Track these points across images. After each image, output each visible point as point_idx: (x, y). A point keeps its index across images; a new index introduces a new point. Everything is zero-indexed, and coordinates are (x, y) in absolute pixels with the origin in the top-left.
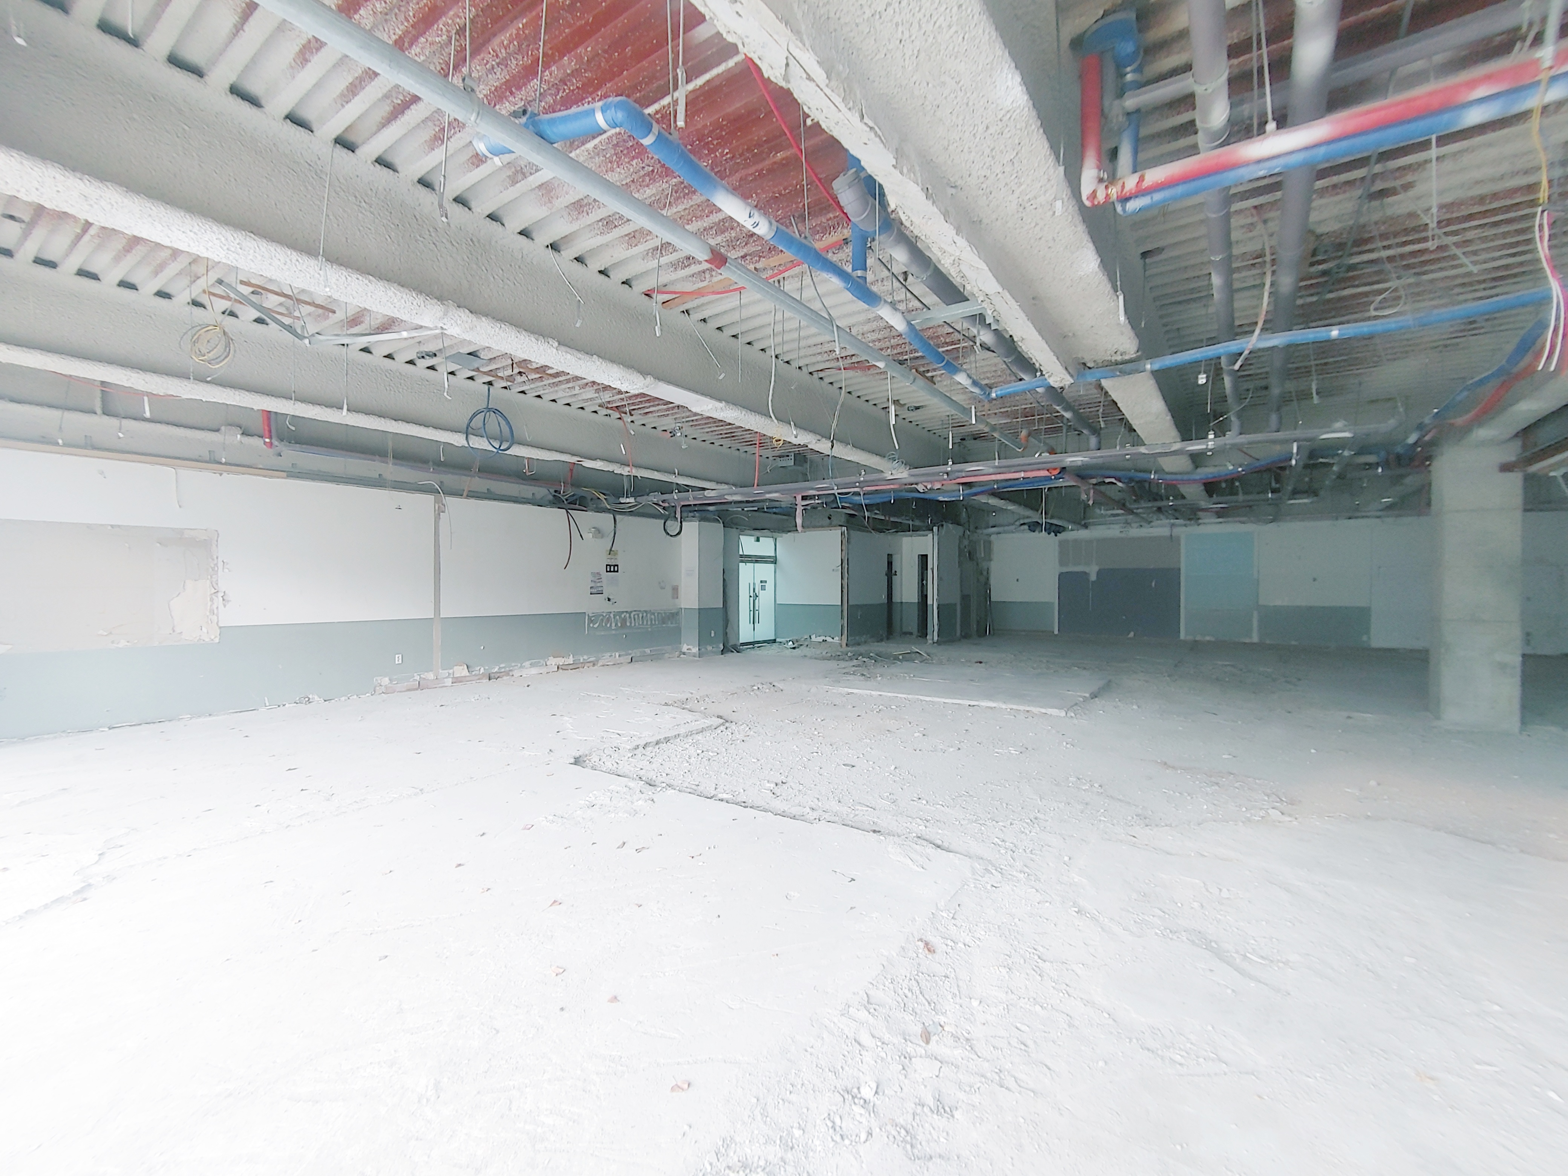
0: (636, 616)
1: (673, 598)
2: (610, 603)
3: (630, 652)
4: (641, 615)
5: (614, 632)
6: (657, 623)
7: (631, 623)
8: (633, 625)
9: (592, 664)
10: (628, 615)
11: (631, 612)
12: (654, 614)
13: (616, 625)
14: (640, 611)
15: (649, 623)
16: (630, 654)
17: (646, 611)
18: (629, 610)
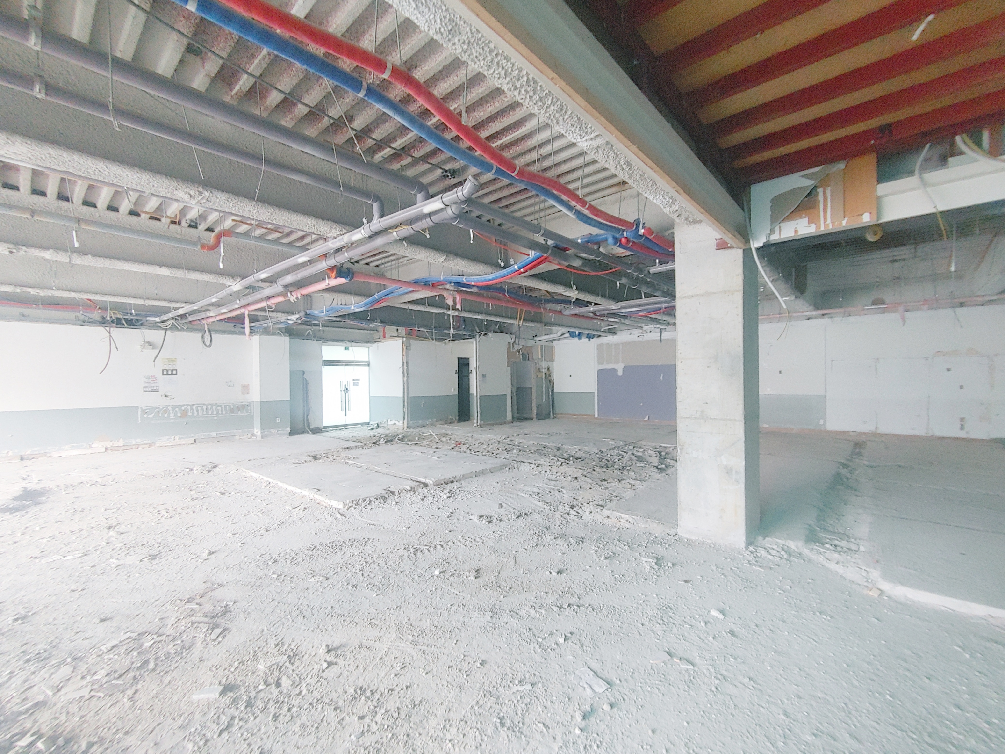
0: (199, 408)
1: (243, 394)
2: (167, 398)
3: (192, 435)
4: (205, 407)
5: (172, 421)
6: (224, 413)
7: (193, 413)
8: (195, 415)
9: (148, 445)
10: (189, 407)
11: (193, 405)
12: (220, 406)
13: (175, 415)
14: (204, 404)
15: (215, 413)
16: (193, 437)
17: (212, 405)
18: (190, 403)
